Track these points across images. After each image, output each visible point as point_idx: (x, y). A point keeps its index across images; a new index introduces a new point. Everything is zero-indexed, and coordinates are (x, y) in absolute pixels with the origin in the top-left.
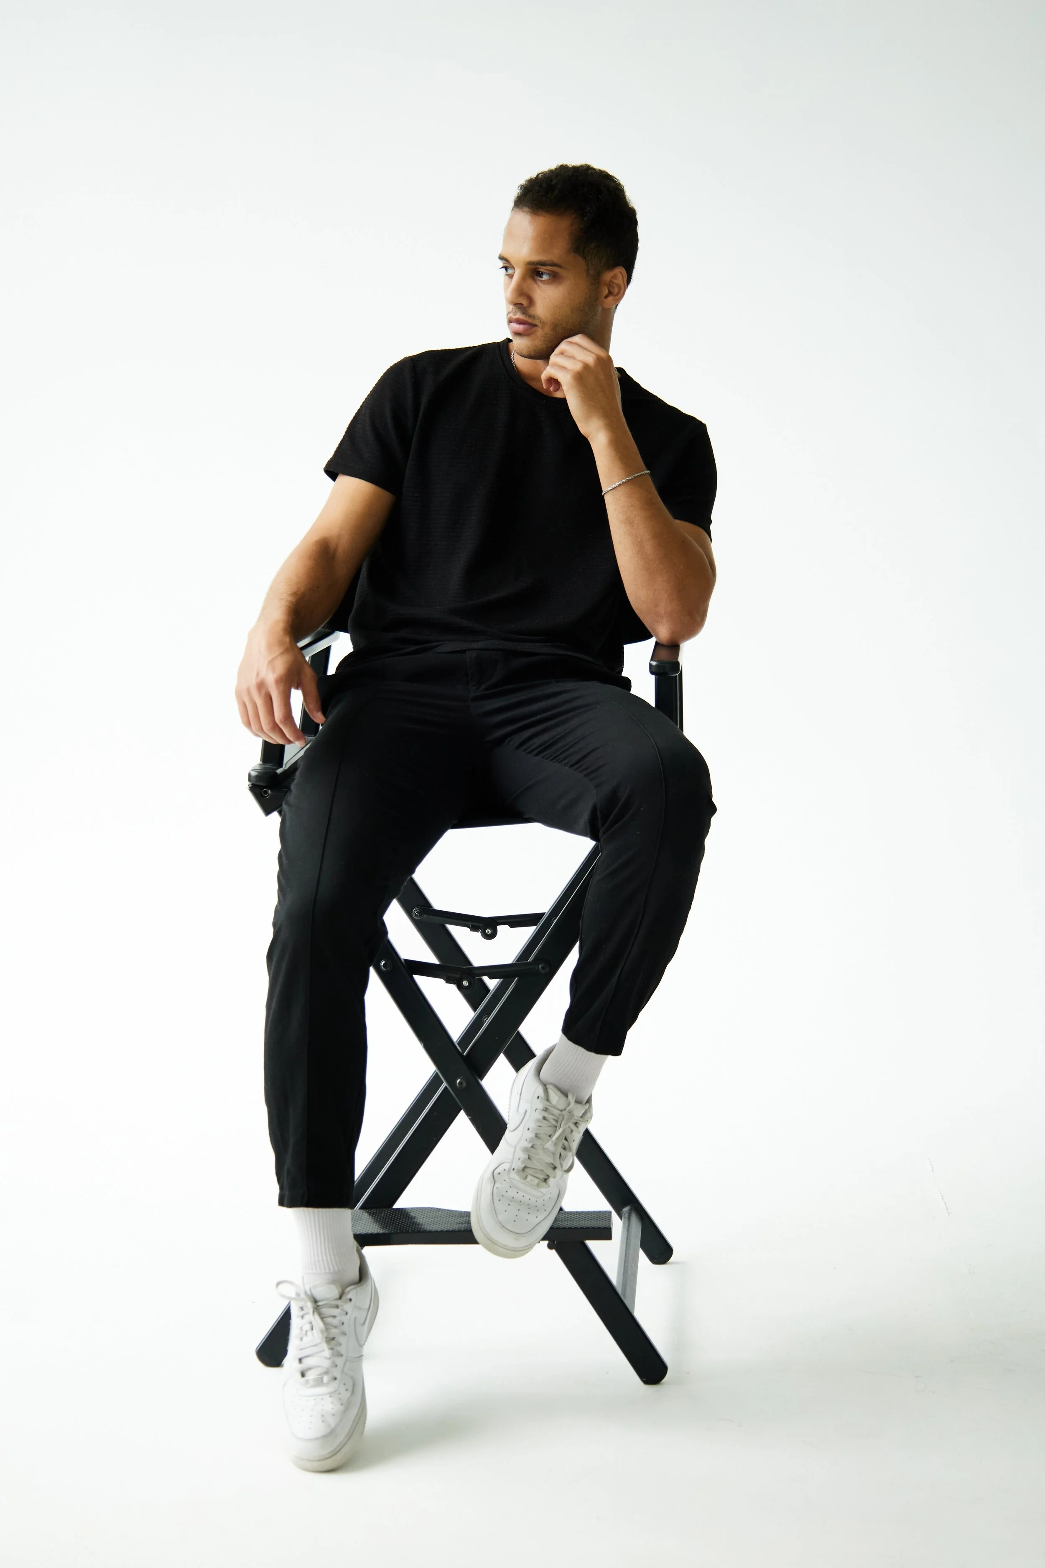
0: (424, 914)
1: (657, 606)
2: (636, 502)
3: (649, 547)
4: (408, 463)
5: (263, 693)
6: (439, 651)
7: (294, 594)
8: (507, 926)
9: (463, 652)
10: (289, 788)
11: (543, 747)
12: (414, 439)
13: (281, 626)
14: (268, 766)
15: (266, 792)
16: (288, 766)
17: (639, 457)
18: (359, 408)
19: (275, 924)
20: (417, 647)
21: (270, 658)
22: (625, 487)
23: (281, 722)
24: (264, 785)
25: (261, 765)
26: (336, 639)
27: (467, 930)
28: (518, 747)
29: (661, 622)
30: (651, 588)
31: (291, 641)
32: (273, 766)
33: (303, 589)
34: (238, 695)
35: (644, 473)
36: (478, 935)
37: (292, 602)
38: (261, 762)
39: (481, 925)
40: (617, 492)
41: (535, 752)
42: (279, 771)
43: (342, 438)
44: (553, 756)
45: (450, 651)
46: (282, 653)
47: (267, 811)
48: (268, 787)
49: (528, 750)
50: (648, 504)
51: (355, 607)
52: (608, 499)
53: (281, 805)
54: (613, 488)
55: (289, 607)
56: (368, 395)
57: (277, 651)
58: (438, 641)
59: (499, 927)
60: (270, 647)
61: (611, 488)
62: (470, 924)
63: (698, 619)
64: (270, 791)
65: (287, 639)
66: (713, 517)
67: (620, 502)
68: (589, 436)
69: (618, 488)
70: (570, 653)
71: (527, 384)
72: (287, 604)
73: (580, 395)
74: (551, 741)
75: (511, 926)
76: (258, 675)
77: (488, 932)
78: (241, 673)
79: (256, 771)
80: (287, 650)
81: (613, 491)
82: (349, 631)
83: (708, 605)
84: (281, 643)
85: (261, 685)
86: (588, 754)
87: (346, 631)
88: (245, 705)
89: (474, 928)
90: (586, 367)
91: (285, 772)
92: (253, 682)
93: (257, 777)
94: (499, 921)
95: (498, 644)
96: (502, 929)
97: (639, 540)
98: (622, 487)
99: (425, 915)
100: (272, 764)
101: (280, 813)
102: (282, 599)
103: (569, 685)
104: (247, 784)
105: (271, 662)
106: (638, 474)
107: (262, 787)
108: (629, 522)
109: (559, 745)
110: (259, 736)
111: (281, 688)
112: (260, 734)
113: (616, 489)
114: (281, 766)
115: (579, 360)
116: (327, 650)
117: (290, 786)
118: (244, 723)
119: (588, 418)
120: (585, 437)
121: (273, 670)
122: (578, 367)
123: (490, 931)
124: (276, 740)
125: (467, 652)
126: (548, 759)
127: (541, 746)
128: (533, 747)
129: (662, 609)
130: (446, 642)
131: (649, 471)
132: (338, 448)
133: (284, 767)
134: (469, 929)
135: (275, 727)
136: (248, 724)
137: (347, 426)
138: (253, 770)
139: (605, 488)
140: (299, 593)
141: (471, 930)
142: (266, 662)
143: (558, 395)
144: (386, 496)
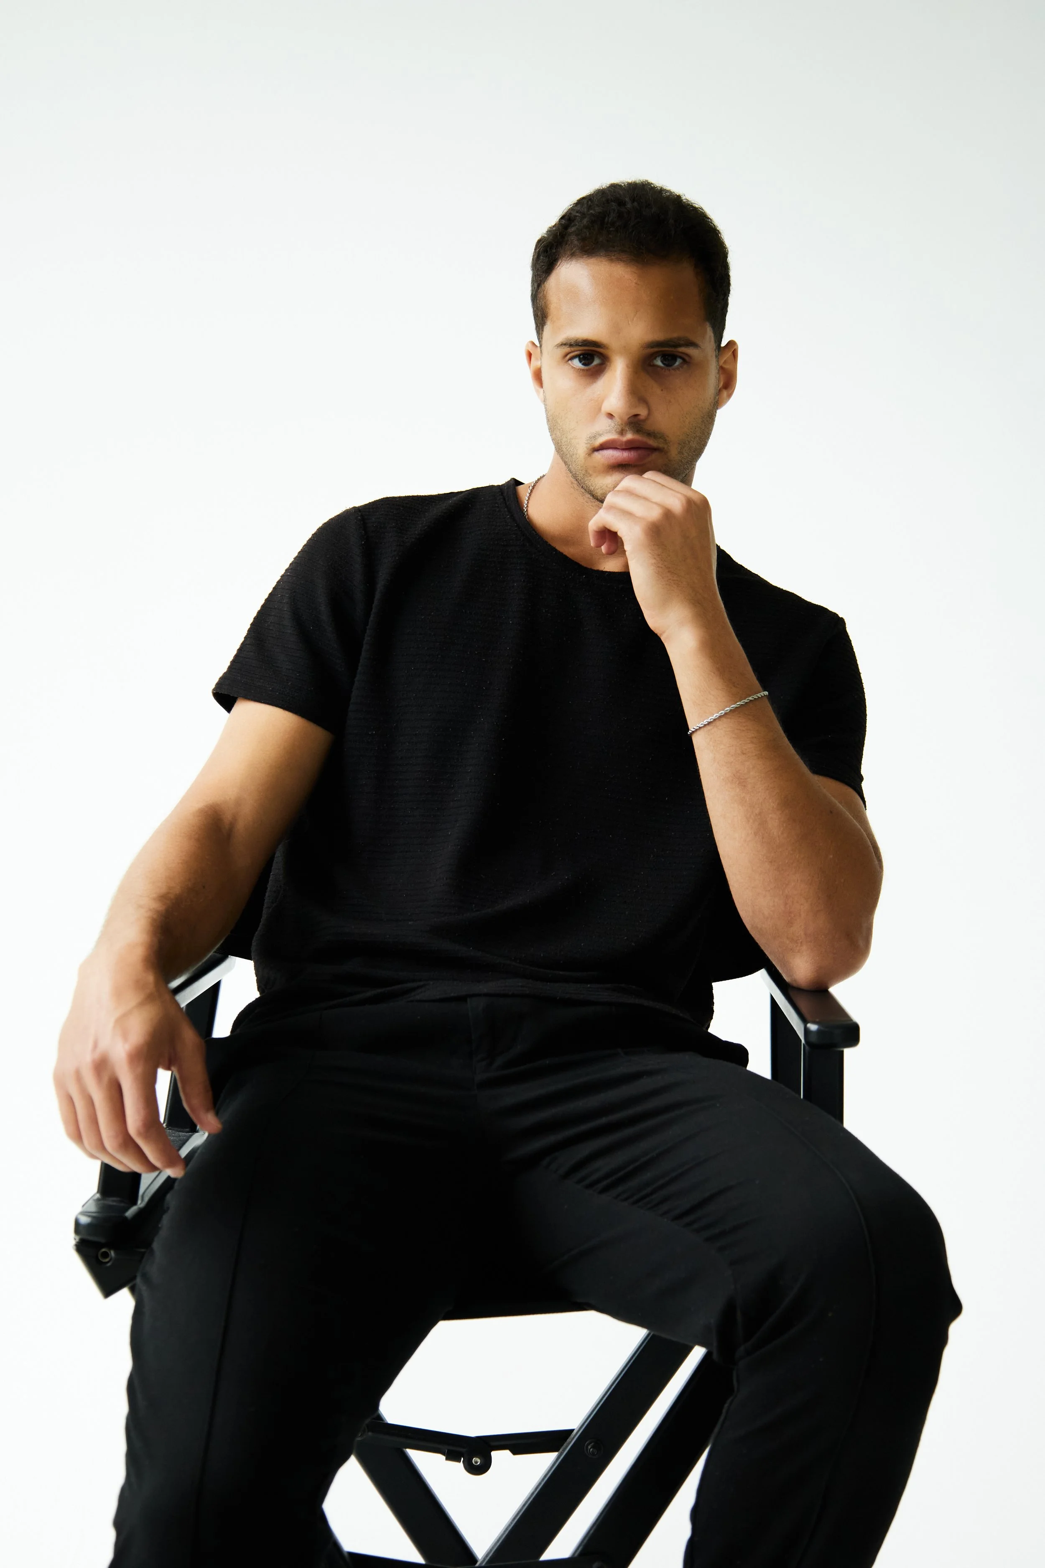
0: (368, 1431)
1: (790, 923)
2: (750, 746)
3: (775, 822)
4: (356, 679)
5: (106, 1079)
6: (418, 997)
7: (162, 898)
8: (507, 1453)
9: (462, 999)
10: (148, 1245)
11: (614, 1178)
12: (367, 639)
13: (139, 953)
14: (111, 1201)
15: (105, 1255)
16: (146, 1199)
17: (749, 668)
18: (270, 591)
19: (118, 1523)
20: (379, 991)
21: (118, 1013)
22: (729, 720)
23: (140, 1134)
24: (102, 1240)
25: (98, 1200)
26: (229, 969)
27: (441, 1458)
28: (567, 1175)
29: (799, 951)
30: (781, 893)
31: (156, 983)
32: (121, 1202)
33: (177, 890)
34: (60, 1082)
35: (759, 695)
36: (459, 1467)
37: (158, 912)
38: (98, 1196)
39: (463, 1450)
40: (715, 729)
41: (600, 1186)
42: (131, 1212)
43: (243, 639)
44: (635, 1198)
45: (438, 997)
46: (141, 1004)
47: (108, 1289)
48: (110, 1245)
49: (587, 1182)
50: (770, 748)
51: (264, 916)
52: (698, 741)
53: (134, 1278)
54: (709, 723)
55: (154, 920)
56: (286, 570)
57: (132, 999)
58: (413, 981)
59: (494, 1454)
60: (118, 994)
61: (705, 722)
62: (446, 1448)
63: (861, 943)
64: (112, 1253)
65: (150, 978)
66: (864, 772)
67: (722, 746)
68: (664, 632)
69: (718, 723)
70: (646, 1003)
71: (554, 549)
72: (149, 914)
73: (654, 561)
74: (631, 1167)
75: (515, 1452)
76: (95, 1045)
77: (476, 1462)
78: (63, 1043)
79: (89, 1216)
80: (150, 998)
81: (709, 728)
82: (253, 954)
83: (873, 918)
84: (139, 985)
85: (101, 1066)
86: (712, 1197)
87: (247, 956)
88: (71, 1100)
89: (452, 1456)
90: (668, 514)
91: (141, 1212)
92: (87, 1059)
93: (89, 1226)
94: (493, 1444)
95: (522, 986)
96: (500, 1457)
97: (757, 811)
98: (724, 720)
99: (370, 1434)
100: (118, 1199)
101: (133, 1290)
102: (140, 907)
103: (651, 1060)
104: (71, 1239)
105: (121, 1021)
106: (750, 698)
107: (98, 1245)
108: (739, 780)
109: (648, 1175)
110: (96, 1158)
111: (140, 1070)
112: (98, 1155)
113: (713, 724)
114: (135, 1203)
115: (656, 503)
116: (214, 991)
117: (152, 1241)
118: (70, 1135)
119: (663, 603)
120: (656, 635)
121: (125, 1036)
122: (654, 514)
123: (479, 1460)
124: (126, 1163)
125: (469, 1000)
126: (626, 1199)
127: (607, 1176)
128: (594, 1177)
129: (798, 929)
130: (431, 983)
131: (766, 693)
132: (236, 656)
133: (139, 1202)
134: (444, 1457)
135: (128, 1143)
136: (77, 1137)
137: (251, 620)
138: (83, 1213)
139: (692, 724)
140: (172, 896)
141: (447, 1459)
142: (111, 1024)
143: (611, 565)
144: (318, 735)
